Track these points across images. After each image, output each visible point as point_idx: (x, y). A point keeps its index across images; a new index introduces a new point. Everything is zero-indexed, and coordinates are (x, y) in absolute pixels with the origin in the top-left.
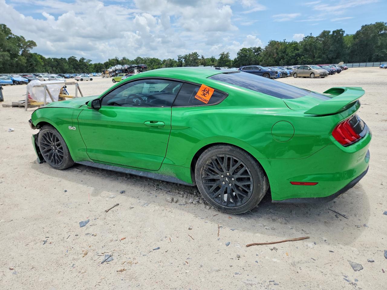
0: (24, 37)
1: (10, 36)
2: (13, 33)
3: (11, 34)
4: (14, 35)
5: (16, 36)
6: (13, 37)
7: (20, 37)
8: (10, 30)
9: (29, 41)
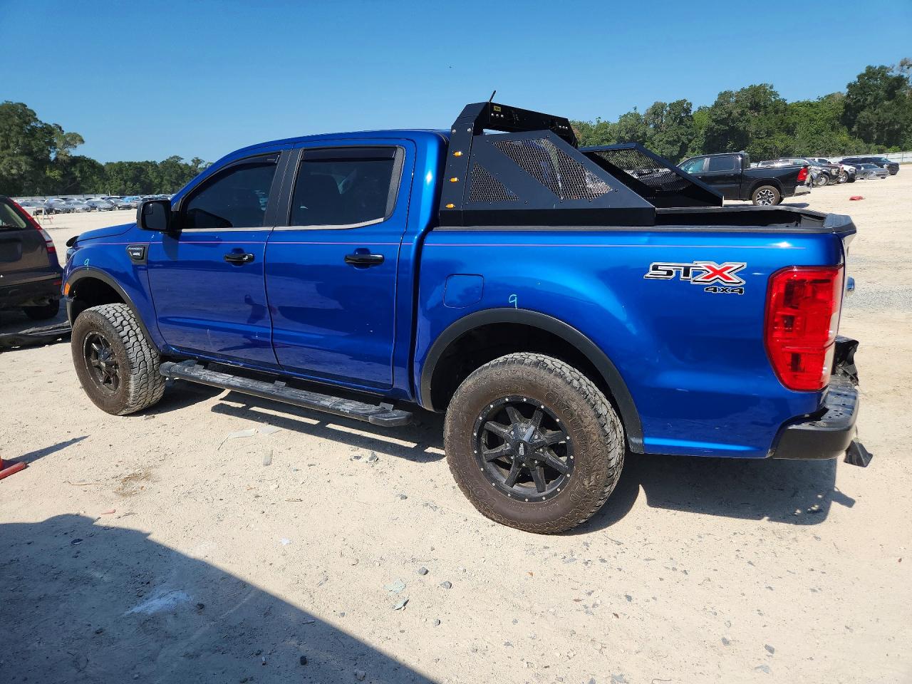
0: (60, 125)
1: (33, 124)
2: (39, 119)
3: (36, 120)
4: (41, 122)
5: (45, 124)
6: (39, 125)
7: (52, 126)
8: (35, 114)
9: (69, 134)
